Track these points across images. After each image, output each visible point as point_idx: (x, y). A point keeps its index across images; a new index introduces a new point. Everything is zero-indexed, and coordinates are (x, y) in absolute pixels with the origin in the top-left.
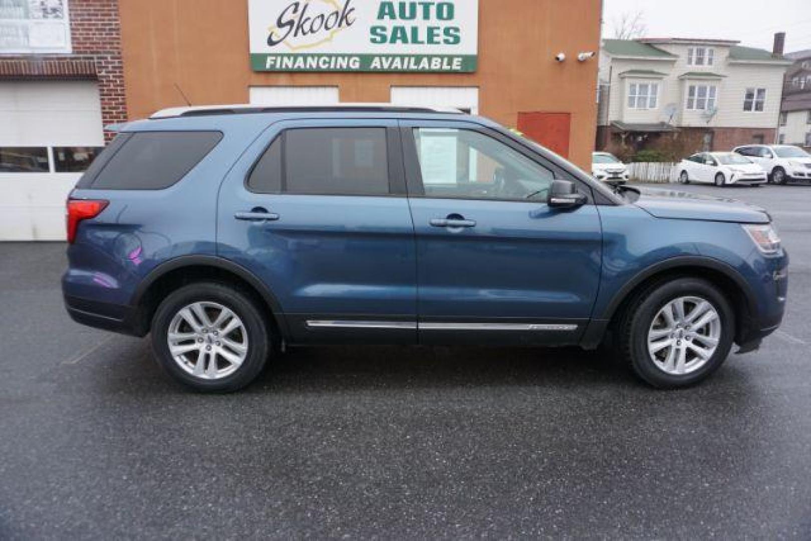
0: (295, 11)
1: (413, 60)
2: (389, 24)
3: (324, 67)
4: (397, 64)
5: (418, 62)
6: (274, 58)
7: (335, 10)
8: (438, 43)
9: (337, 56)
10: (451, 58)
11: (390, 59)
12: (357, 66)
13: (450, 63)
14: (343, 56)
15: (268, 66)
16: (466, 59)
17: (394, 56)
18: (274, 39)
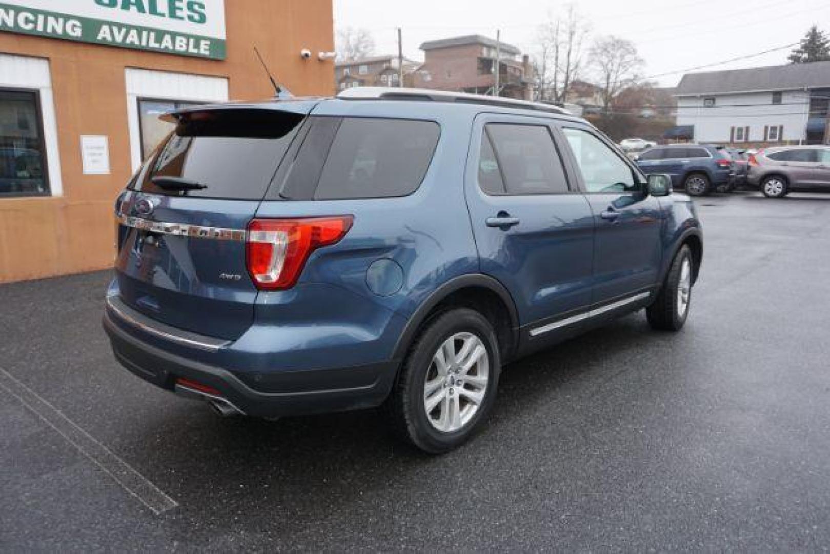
1: (153, 35)
3: (26, 27)
4: (133, 38)
5: (159, 39)
8: (182, 18)
9: (47, 14)
10: (198, 39)
11: (124, 30)
12: (77, 33)
13: (197, 46)
14: (56, 16)
16: (215, 43)
17: (129, 27)
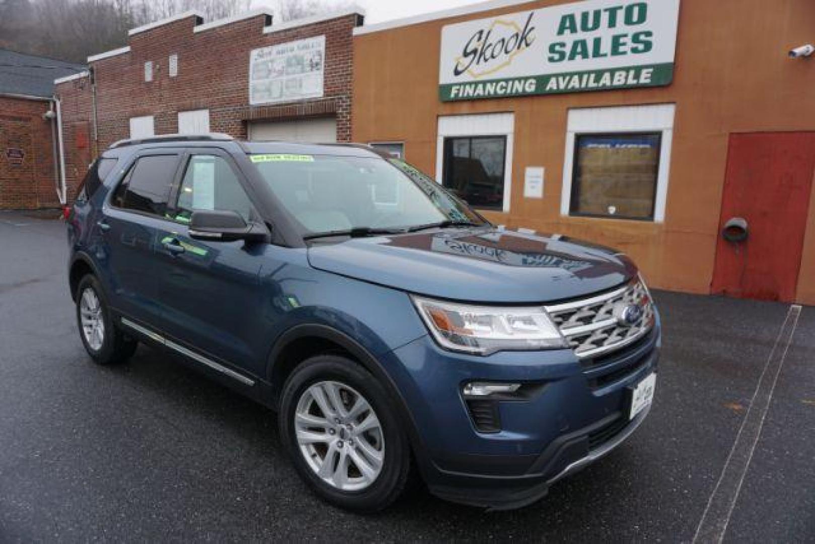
0: (480, 39)
1: (593, 76)
2: (569, 38)
3: (500, 92)
4: (575, 83)
5: (598, 79)
6: (458, 87)
7: (515, 32)
8: (624, 53)
9: (513, 80)
11: (567, 78)
12: (532, 89)
14: (519, 79)
15: (452, 95)
16: (658, 69)
17: (571, 75)
18: (460, 69)
